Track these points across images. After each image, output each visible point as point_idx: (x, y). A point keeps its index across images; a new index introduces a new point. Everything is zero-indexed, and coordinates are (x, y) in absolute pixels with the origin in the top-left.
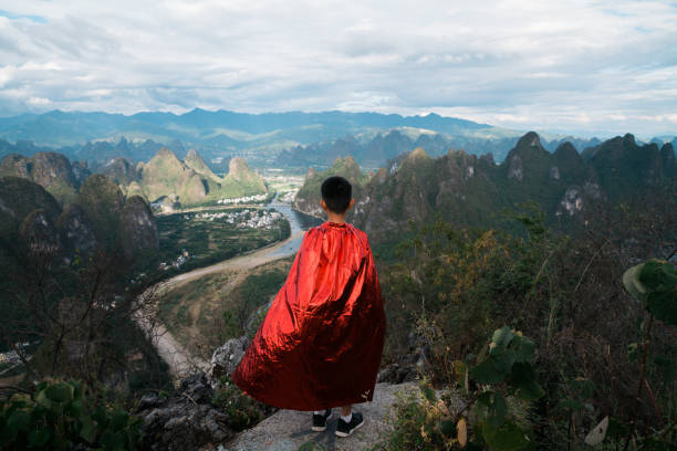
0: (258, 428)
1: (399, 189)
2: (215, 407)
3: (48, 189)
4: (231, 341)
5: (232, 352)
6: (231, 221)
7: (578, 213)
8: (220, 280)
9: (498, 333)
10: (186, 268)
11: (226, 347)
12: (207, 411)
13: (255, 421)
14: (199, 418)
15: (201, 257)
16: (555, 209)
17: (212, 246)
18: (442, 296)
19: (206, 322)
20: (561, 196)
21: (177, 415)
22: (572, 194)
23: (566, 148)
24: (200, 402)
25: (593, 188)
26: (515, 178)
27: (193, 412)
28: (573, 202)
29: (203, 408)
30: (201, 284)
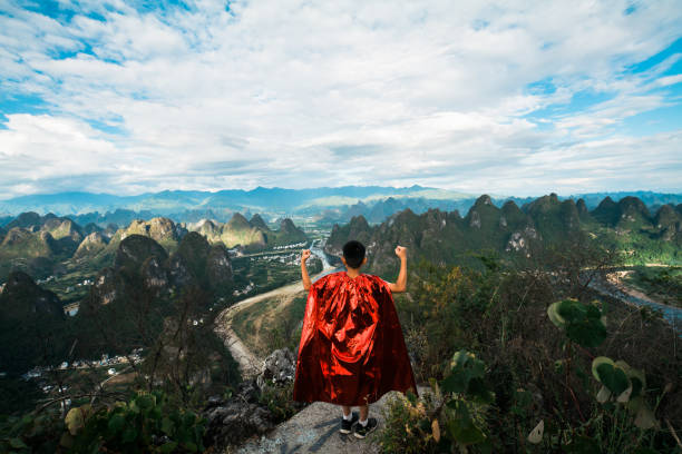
0: (291, 422)
1: (395, 236)
2: (261, 405)
3: (160, 242)
4: (277, 351)
5: (277, 359)
6: (283, 261)
7: (522, 249)
8: (275, 302)
9: (457, 354)
10: (252, 294)
11: (273, 356)
12: (254, 409)
13: (290, 415)
14: (249, 414)
15: (263, 286)
16: (505, 247)
17: (270, 278)
18: (426, 313)
19: (266, 331)
20: (508, 237)
21: (232, 412)
22: (517, 236)
23: (510, 205)
24: (250, 401)
25: (532, 232)
26: (476, 226)
27: (244, 410)
28: (517, 241)
29: (252, 406)
30: (262, 305)
